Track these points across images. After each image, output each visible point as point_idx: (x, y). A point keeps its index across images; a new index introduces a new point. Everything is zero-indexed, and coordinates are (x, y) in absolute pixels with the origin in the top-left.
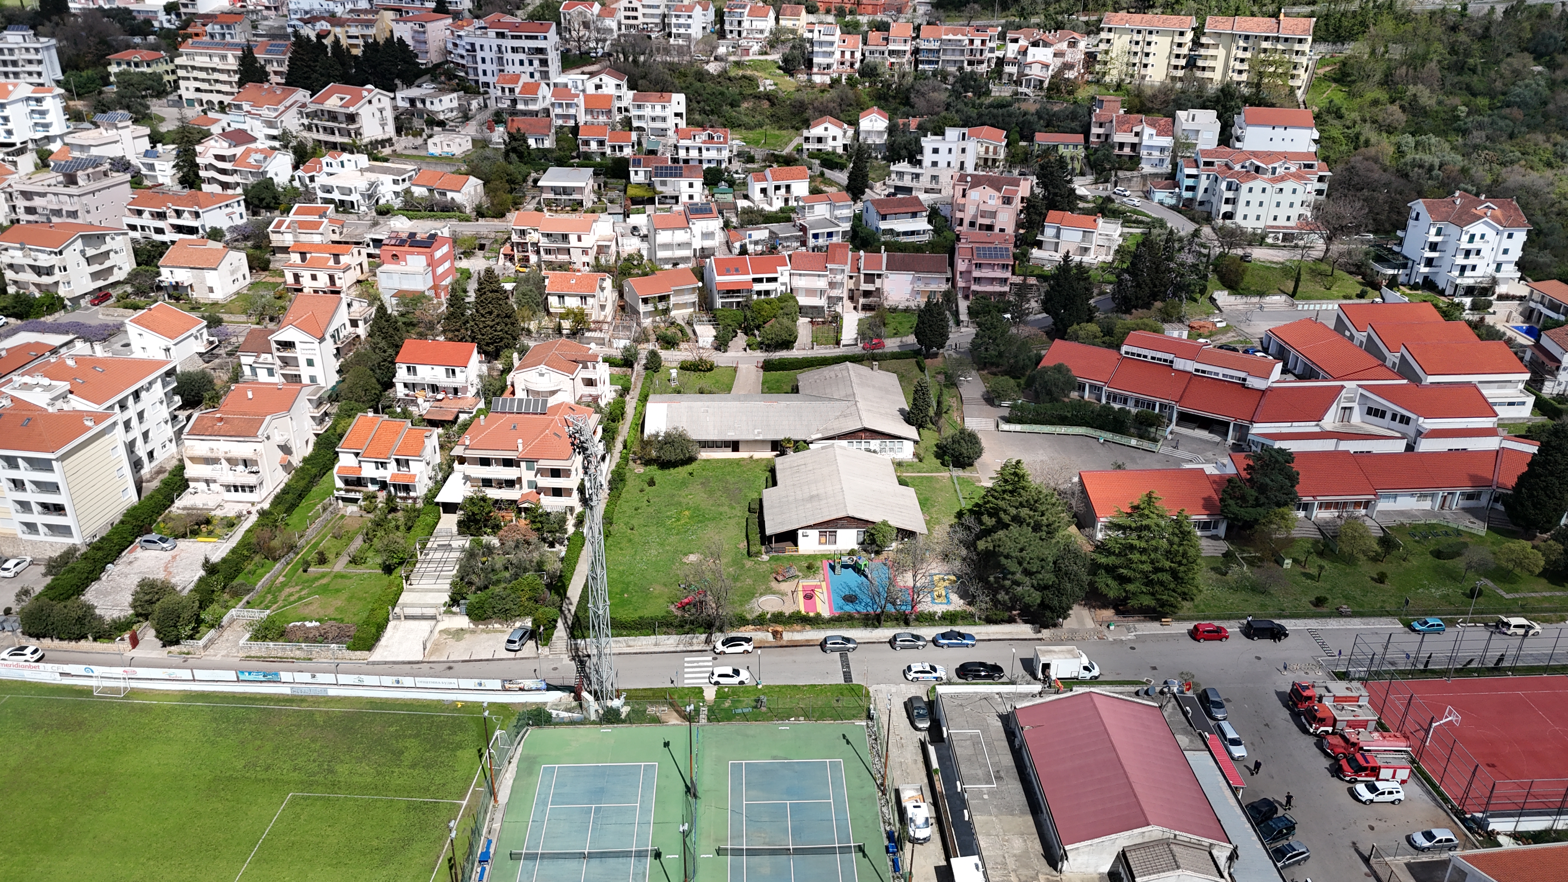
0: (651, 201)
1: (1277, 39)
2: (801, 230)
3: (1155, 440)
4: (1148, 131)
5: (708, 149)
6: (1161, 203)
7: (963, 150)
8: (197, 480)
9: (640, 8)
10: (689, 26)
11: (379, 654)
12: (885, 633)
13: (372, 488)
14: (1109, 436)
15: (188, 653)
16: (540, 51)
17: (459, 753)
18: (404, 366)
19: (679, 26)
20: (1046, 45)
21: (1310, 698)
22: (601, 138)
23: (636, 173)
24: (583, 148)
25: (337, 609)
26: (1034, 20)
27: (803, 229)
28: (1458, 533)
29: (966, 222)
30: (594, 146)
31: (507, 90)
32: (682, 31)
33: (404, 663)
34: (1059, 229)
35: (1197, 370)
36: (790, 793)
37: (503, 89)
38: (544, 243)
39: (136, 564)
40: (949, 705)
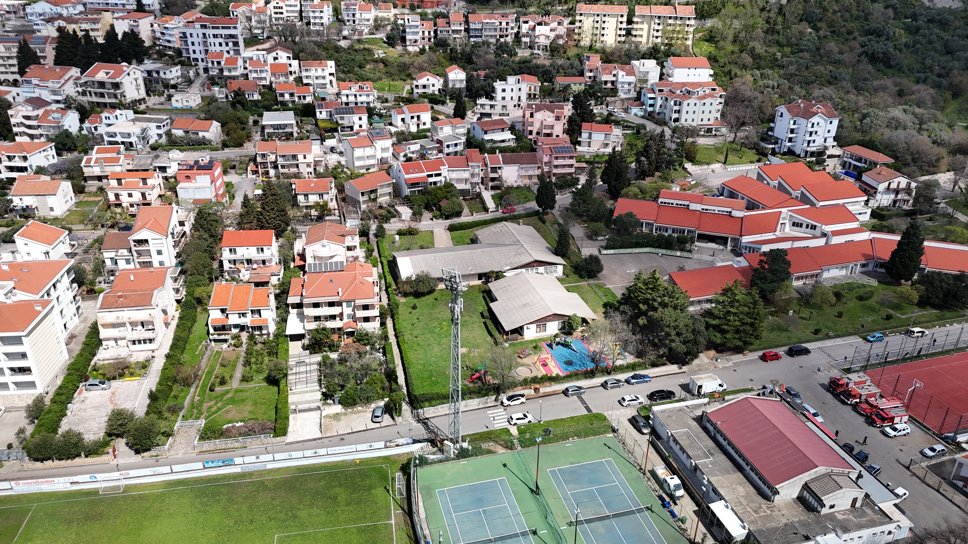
0: (336, 130)
1: (676, 18)
2: (438, 143)
3: (690, 251)
4: (621, 73)
5: (360, 96)
6: (636, 115)
7: (520, 89)
8: (108, 339)
9: (284, 7)
10: (321, 18)
11: (290, 437)
12: (599, 380)
13: (235, 331)
14: (664, 251)
15: (157, 456)
16: (231, 36)
17: (373, 491)
18: (228, 249)
19: (315, 18)
20: (546, 24)
21: (842, 385)
22: (292, 91)
23: (321, 112)
24: (280, 99)
25: (250, 412)
26: (532, 9)
27: (440, 142)
28: (864, 286)
29: (534, 133)
30: (287, 97)
31: (215, 63)
32: (317, 21)
33: (309, 440)
34: (590, 134)
35: (703, 209)
36: (592, 482)
37: (213, 63)
38: (280, 161)
39: (88, 402)
40: (663, 417)
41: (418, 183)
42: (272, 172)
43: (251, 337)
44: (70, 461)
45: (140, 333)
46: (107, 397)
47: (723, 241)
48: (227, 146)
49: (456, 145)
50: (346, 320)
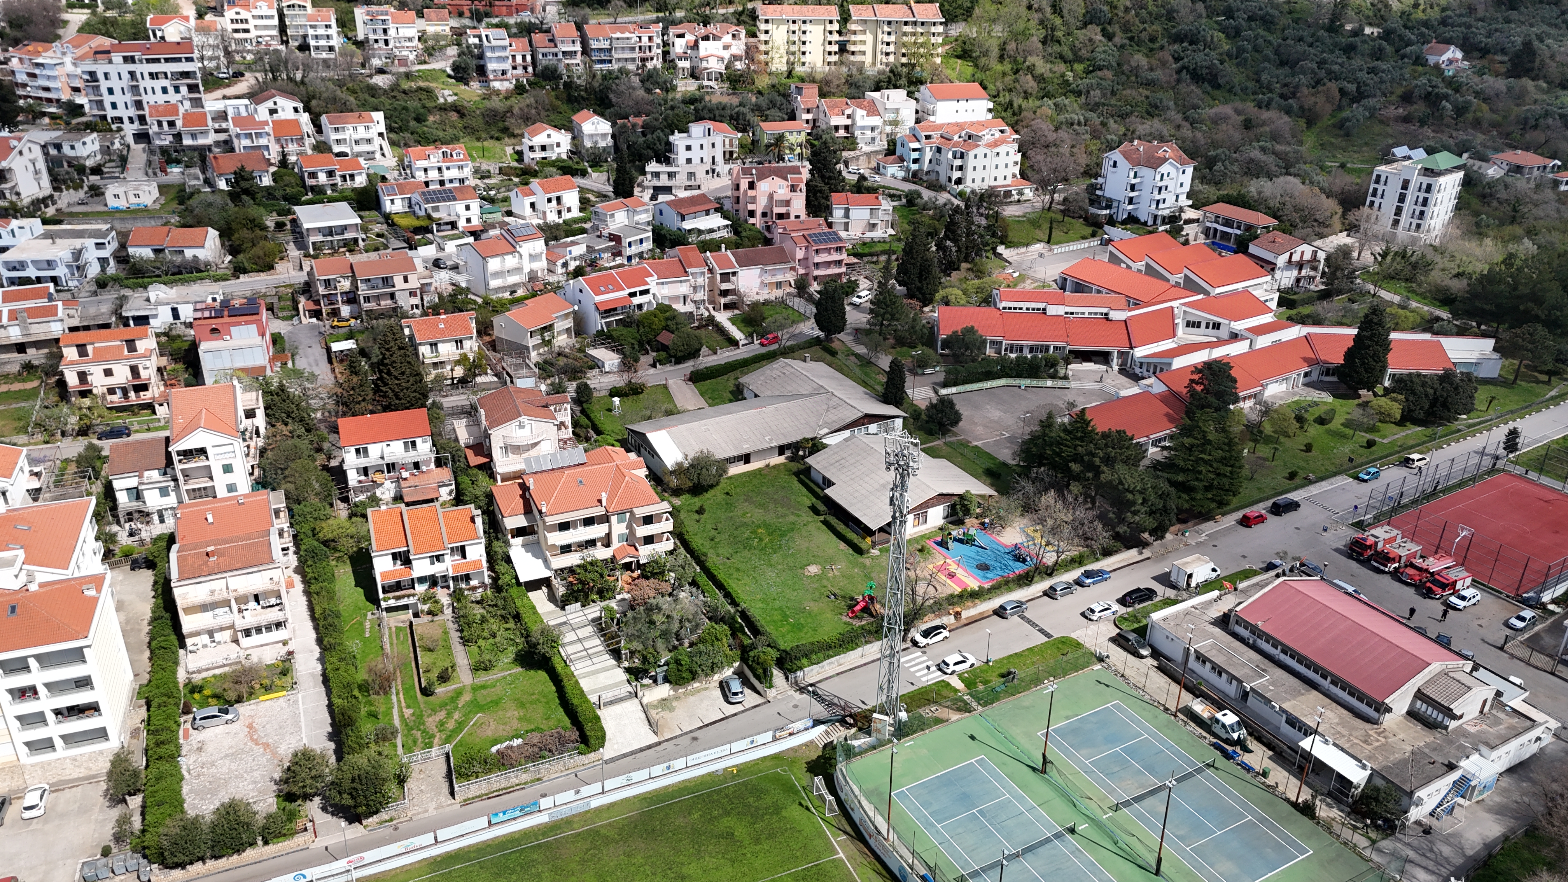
0: (427, 230)
1: (915, 23)
2: (611, 240)
3: (1065, 378)
4: (860, 113)
5: (448, 168)
6: (893, 176)
7: (713, 145)
8: (197, 634)
9: (250, 20)
10: (328, 37)
11: (609, 751)
12: (1040, 586)
13: (420, 588)
14: (1027, 382)
15: (391, 820)
16: (186, 75)
17: (784, 813)
18: (353, 449)
19: (317, 37)
20: (716, 38)
22: (330, 168)
23: (392, 201)
24: (310, 182)
25: (520, 719)
26: (679, 14)
27: (613, 238)
28: (1316, 404)
29: (759, 213)
30: (322, 178)
31: (165, 124)
32: (323, 43)
33: (641, 750)
34: (847, 210)
35: (1067, 313)
36: (1112, 740)
37: (160, 124)
38: (363, 290)
39: (210, 748)
40: (1169, 627)
41: (615, 309)
42: (345, 311)
43: (457, 595)
44: (235, 856)
45: (254, 615)
46: (242, 735)
47: (1103, 357)
48: (245, 271)
49: (641, 241)
50: (616, 544)
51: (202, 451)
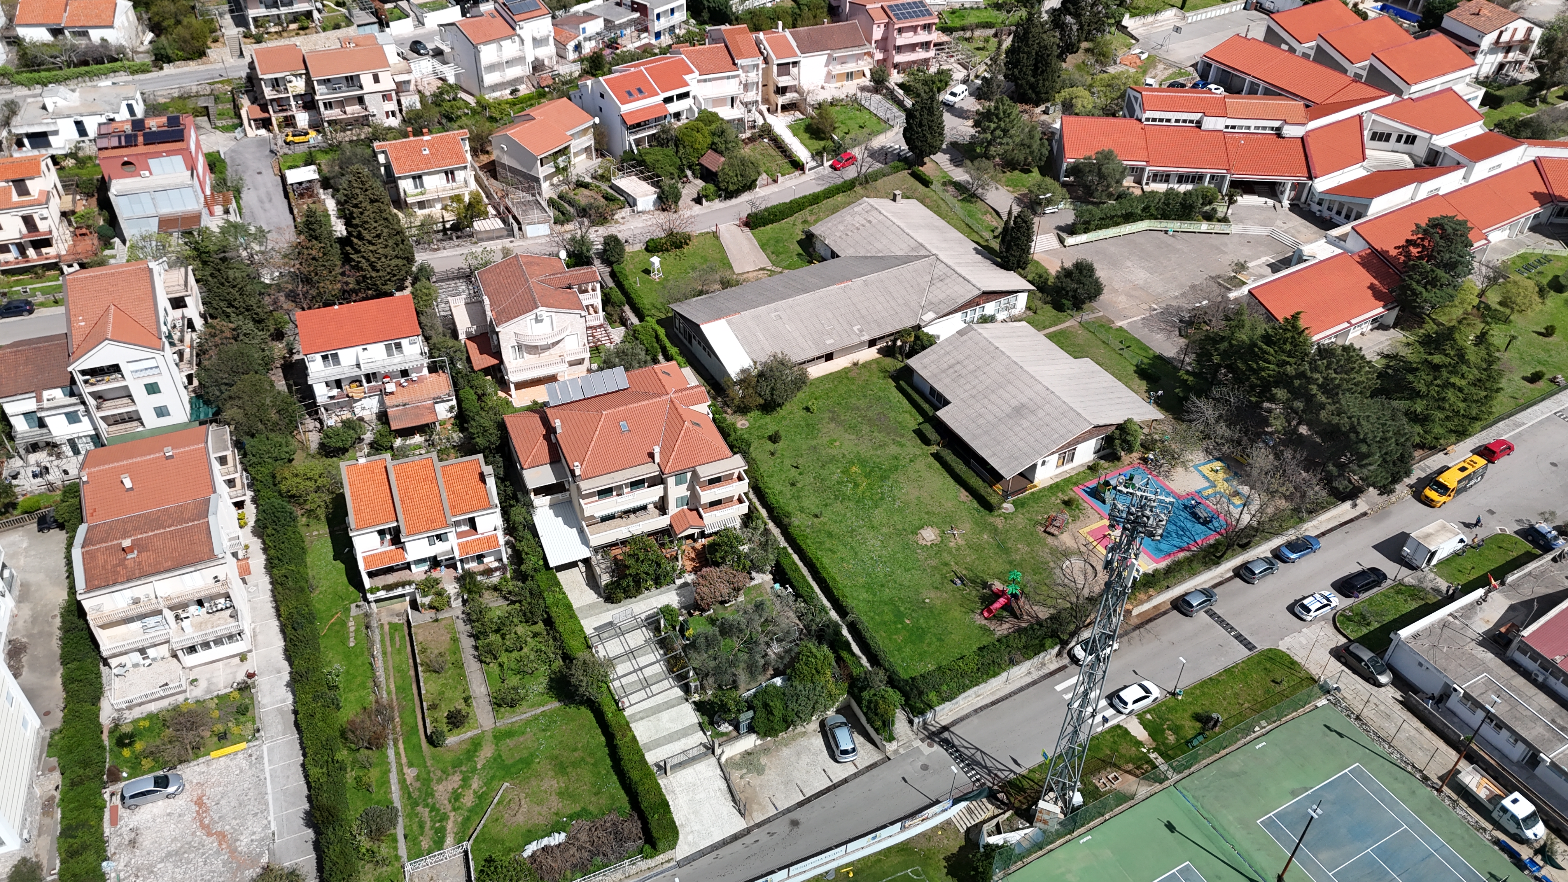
2: (634, 10)
3: (1225, 220)
8: (122, 653)
11: (682, 843)
13: (419, 573)
14: (1176, 225)
18: (318, 357)
27: (640, 8)
28: (1547, 259)
33: (725, 843)
35: (1227, 127)
36: (1360, 834)
38: (322, 94)
39: (146, 841)
40: (1421, 648)
41: (647, 121)
42: (302, 119)
43: (466, 581)
45: (198, 624)
46: (188, 818)
48: (169, 61)
49: (672, 11)
50: (673, 508)
51: (115, 369)
